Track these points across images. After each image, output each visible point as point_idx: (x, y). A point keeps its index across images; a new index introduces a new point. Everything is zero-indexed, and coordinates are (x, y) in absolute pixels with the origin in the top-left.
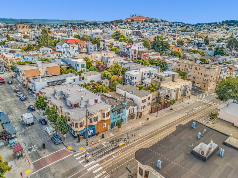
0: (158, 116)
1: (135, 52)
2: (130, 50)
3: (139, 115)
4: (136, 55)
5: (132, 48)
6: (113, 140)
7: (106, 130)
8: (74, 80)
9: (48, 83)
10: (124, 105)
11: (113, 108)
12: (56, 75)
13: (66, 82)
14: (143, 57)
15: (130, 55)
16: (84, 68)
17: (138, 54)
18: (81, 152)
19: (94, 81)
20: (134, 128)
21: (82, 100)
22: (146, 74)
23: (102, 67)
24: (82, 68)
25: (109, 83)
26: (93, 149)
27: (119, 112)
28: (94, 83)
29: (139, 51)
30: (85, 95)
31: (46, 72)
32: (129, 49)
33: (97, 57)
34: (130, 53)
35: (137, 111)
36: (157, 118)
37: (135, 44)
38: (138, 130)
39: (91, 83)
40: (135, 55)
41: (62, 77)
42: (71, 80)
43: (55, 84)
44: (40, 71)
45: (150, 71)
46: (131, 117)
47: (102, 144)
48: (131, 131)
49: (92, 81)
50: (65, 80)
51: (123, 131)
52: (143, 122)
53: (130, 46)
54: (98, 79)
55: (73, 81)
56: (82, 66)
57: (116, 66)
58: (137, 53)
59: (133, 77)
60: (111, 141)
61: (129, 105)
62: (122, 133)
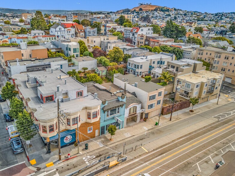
0: (172, 120)
1: (142, 38)
2: (136, 36)
3: (144, 117)
4: (143, 41)
5: (138, 33)
6: (101, 153)
7: (93, 136)
8: (61, 66)
9: (27, 67)
10: (122, 101)
11: (104, 105)
12: (39, 59)
13: (50, 67)
14: (152, 44)
15: (136, 42)
16: (77, 53)
17: (146, 40)
18: (47, 171)
19: (87, 69)
20: (136, 136)
21: (58, 91)
22: (156, 63)
23: (99, 53)
24: (74, 52)
25: (105, 71)
26: (69, 167)
27: (113, 111)
28: (86, 70)
29: (146, 36)
30: (65, 84)
32: (135, 34)
33: (95, 42)
34: (136, 39)
35: (141, 111)
36: (170, 123)
37: (142, 28)
38: (141, 140)
39: (83, 71)
40: (142, 41)
41: (46, 62)
42: (58, 65)
43: (36, 70)
44: (22, 54)
45: (161, 59)
46: (132, 119)
47: (84, 158)
48: (130, 141)
49: (85, 69)
50: (50, 65)
51: (119, 140)
52: (150, 128)
53: (136, 30)
54: (92, 67)
55: (59, 66)
56: (75, 50)
57: (116, 51)
58: (145, 38)
59: (138, 66)
60: (98, 155)
61: (130, 102)
62: (117, 144)
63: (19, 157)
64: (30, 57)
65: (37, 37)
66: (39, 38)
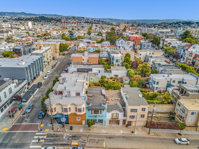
0: (151, 134)
1: (191, 55)
2: (186, 52)
3: (127, 123)
4: (192, 58)
5: (189, 50)
6: (76, 135)
7: (80, 123)
8: (99, 71)
9: (78, 69)
10: (103, 106)
11: (89, 106)
12: (89, 64)
13: (92, 71)
14: (197, 62)
15: (185, 58)
16: (118, 63)
17: (194, 58)
18: (43, 133)
19: (118, 76)
20: (108, 134)
23: (136, 65)
24: (116, 62)
25: (128, 81)
26: (54, 135)
27: (96, 111)
29: (196, 54)
30: (75, 86)
31: (88, 60)
32: (186, 51)
33: (141, 55)
34: (186, 55)
35: (123, 118)
37: (194, 46)
38: (109, 138)
39: (115, 77)
40: (190, 58)
42: (97, 70)
43: (83, 71)
44: (83, 59)
47: (65, 134)
48: (102, 135)
50: (92, 69)
51: (95, 132)
52: (125, 133)
53: (187, 47)
54: (122, 75)
55: (98, 71)
57: (144, 66)
58: (193, 56)
60: (74, 136)
61: (113, 109)
62: (91, 134)
63: (39, 120)
64: (88, 61)
65: (104, 46)
66: (105, 47)
